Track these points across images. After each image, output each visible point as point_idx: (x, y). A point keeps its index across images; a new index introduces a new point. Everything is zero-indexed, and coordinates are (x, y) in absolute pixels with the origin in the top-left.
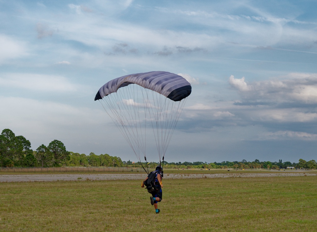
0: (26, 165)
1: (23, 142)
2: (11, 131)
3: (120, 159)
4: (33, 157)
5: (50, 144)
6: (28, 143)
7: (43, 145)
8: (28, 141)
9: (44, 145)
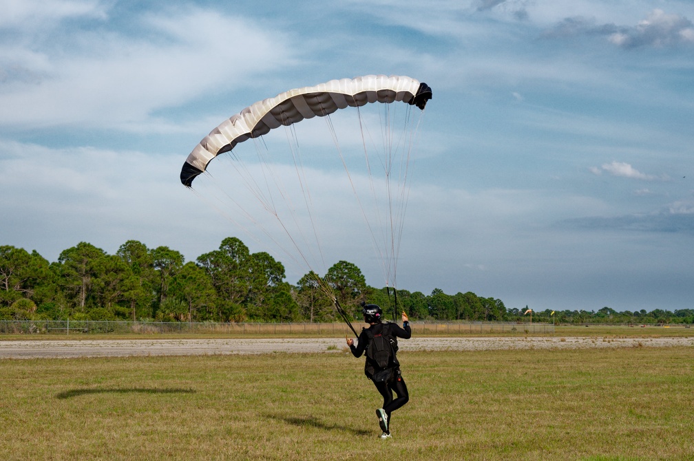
0: (274, 317)
1: (267, 267)
2: (240, 242)
3: (502, 304)
4: (290, 300)
5: (331, 270)
6: (279, 269)
7: (312, 273)
8: (279, 263)
9: (315, 273)
